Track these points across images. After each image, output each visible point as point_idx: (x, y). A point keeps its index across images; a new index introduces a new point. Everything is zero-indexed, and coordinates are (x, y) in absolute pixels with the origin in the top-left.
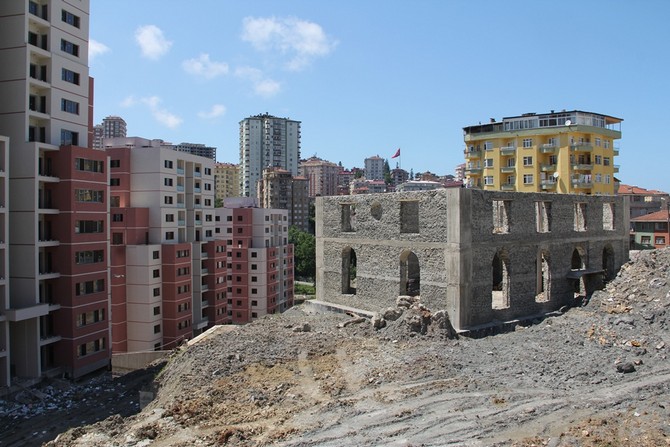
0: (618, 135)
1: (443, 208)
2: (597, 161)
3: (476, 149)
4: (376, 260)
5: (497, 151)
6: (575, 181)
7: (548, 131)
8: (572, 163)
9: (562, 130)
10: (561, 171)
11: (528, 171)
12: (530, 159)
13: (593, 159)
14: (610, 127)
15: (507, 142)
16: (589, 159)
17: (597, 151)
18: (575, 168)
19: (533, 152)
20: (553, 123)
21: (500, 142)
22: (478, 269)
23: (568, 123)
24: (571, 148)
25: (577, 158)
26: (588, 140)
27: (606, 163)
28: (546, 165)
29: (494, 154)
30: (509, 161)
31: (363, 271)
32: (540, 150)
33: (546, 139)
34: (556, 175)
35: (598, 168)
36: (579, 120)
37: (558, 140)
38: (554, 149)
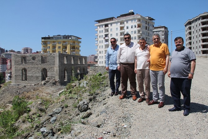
0: (80, 42)
1: (54, 57)
2: (76, 48)
3: (45, 44)
4: (34, 71)
5: (51, 44)
6: (71, 53)
7: (65, 40)
8: (71, 48)
9: (69, 40)
10: (68, 51)
11: (59, 50)
12: (60, 47)
13: (75, 48)
14: (79, 40)
15: (54, 42)
16: (74, 48)
17: (76, 46)
18: (71, 50)
19: (61, 45)
20: (66, 38)
21: (52, 42)
22: (62, 71)
23: (70, 38)
24: (71, 45)
25: (72, 47)
26: (74, 43)
27: (78, 49)
28: (64, 49)
29: (50, 45)
30: (54, 47)
31: (29, 74)
32: (63, 45)
33: (64, 42)
34: (67, 51)
35: (76, 50)
36: (73, 38)
37: (67, 43)
38: (66, 45)
